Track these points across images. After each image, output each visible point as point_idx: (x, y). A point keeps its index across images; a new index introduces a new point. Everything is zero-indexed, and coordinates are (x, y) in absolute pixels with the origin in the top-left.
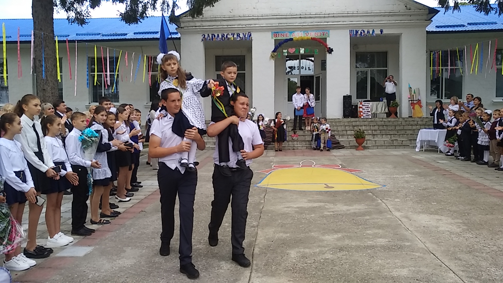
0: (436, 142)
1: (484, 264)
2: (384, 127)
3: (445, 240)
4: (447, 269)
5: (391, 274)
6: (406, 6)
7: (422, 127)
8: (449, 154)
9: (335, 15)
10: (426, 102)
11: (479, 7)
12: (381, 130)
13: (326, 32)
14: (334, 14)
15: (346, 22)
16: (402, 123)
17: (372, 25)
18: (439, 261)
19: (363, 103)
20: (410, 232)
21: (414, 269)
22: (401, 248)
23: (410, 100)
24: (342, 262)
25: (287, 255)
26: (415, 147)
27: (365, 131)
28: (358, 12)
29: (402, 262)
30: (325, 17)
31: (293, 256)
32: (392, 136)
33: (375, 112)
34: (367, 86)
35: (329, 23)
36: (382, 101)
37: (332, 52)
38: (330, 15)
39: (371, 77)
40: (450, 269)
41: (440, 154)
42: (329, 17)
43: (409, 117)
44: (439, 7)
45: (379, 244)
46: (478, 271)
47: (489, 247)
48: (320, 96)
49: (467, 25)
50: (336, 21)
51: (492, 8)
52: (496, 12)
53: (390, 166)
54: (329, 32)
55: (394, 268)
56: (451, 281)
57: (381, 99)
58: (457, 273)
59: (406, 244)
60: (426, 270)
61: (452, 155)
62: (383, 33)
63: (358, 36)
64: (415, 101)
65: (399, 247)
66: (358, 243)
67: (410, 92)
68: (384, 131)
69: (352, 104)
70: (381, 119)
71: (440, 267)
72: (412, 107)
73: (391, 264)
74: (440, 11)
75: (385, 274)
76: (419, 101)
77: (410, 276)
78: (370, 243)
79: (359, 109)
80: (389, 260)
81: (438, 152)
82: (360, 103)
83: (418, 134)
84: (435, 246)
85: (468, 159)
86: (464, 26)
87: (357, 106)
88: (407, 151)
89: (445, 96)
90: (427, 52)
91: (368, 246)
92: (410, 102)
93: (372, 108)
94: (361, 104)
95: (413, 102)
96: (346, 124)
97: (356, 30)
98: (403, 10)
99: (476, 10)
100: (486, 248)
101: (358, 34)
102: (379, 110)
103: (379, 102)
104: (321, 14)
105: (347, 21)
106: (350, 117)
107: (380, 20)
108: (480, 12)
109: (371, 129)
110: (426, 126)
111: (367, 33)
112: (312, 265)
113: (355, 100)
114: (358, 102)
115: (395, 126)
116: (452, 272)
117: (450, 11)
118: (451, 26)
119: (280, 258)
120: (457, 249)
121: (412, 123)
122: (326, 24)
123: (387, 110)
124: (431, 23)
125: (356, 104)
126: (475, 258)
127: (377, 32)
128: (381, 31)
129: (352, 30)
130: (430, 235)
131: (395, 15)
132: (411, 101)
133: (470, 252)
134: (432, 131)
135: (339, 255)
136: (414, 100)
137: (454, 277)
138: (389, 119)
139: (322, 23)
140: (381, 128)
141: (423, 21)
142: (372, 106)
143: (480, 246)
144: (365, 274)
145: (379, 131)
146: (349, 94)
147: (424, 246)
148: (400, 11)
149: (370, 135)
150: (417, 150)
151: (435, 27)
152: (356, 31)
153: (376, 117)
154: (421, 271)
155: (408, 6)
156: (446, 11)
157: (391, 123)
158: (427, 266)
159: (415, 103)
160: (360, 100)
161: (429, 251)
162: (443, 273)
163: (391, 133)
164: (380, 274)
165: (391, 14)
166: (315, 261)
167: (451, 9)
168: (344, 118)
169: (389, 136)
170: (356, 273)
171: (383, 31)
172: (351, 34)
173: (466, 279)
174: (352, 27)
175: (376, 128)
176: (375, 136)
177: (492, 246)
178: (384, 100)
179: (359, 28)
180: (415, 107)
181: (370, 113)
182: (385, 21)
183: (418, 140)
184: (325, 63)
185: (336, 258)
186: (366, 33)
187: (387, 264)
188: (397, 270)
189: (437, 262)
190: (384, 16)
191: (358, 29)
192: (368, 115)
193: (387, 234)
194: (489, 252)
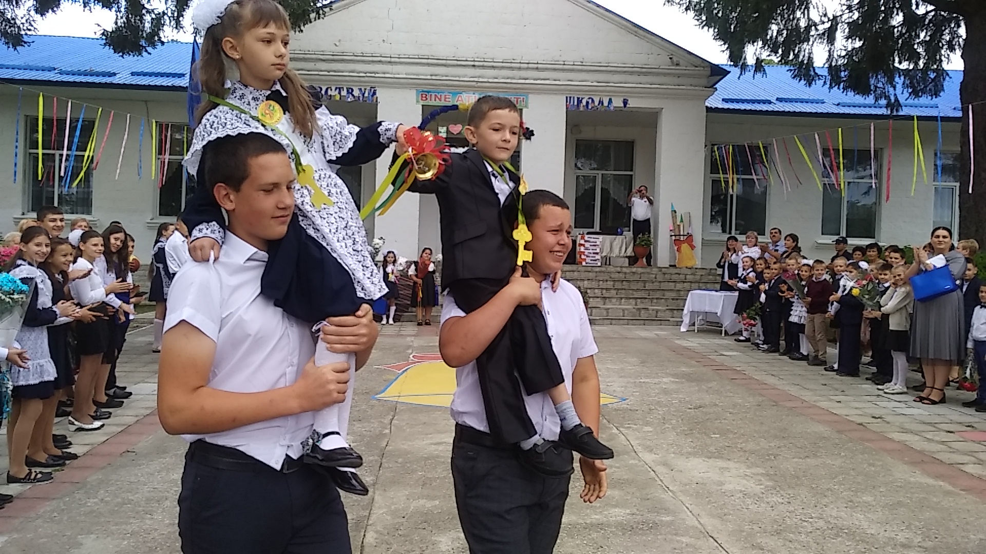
0: (718, 315)
2: (624, 283)
3: (734, 510)
6: (671, 58)
7: (693, 285)
8: (742, 338)
9: (540, 66)
10: (703, 239)
11: (797, 71)
12: (618, 289)
13: (522, 97)
14: (538, 63)
15: (559, 80)
16: (657, 276)
17: (608, 88)
18: (724, 552)
19: (586, 237)
20: (671, 494)
22: (654, 527)
23: (673, 234)
25: (432, 546)
26: (679, 324)
27: (589, 291)
28: (584, 64)
30: (520, 69)
31: (444, 548)
32: (639, 300)
33: (609, 255)
34: (594, 205)
35: (527, 81)
36: (621, 235)
37: (532, 137)
38: (530, 66)
39: (602, 188)
41: (726, 337)
42: (528, 68)
43: (670, 266)
44: (730, 65)
45: (614, 519)
49: (775, 102)
50: (542, 77)
51: (818, 76)
52: (825, 82)
53: (633, 360)
54: (527, 98)
57: (619, 230)
59: (664, 519)
61: (747, 340)
62: (628, 106)
63: (582, 109)
64: (682, 237)
65: (651, 525)
67: (674, 218)
68: (623, 292)
70: (619, 269)
72: (676, 248)
74: (729, 72)
76: (690, 236)
78: (595, 516)
79: (578, 248)
81: (721, 334)
82: (580, 235)
83: (686, 299)
84: (716, 522)
85: (775, 348)
86: (770, 102)
88: (665, 331)
89: (736, 230)
90: (706, 146)
91: (592, 524)
92: (674, 238)
93: (603, 246)
94: (583, 238)
95: (677, 238)
97: (579, 96)
98: (666, 66)
99: (793, 76)
100: (805, 524)
101: (582, 105)
102: (616, 252)
103: (615, 236)
104: (513, 61)
105: (563, 78)
107: (623, 81)
108: (798, 80)
109: (601, 287)
110: (701, 285)
111: (599, 105)
114: (578, 233)
115: (645, 282)
117: (749, 74)
118: (748, 101)
119: (419, 552)
120: (756, 527)
121: (675, 277)
122: (523, 81)
123: (630, 252)
124: (715, 93)
126: (788, 543)
127: (618, 103)
128: (625, 102)
129: (570, 97)
130: (707, 499)
131: (650, 73)
132: (675, 235)
133: (778, 533)
134: (713, 295)
136: (680, 235)
138: (634, 270)
139: (514, 78)
140: (618, 285)
141: (701, 88)
142: (603, 243)
143: (796, 520)
145: (615, 292)
147: (696, 522)
148: (661, 67)
149: (598, 297)
150: (683, 329)
151: (721, 100)
152: (578, 98)
153: (610, 265)
155: (675, 59)
156: (741, 73)
157: (636, 277)
159: (681, 240)
160: (581, 231)
161: (706, 533)
163: (636, 295)
165: (644, 70)
167: (749, 71)
169: (633, 302)
171: (629, 102)
172: (568, 103)
174: (571, 91)
175: (610, 284)
176: (607, 300)
177: (817, 520)
178: (624, 233)
179: (584, 93)
180: (682, 248)
181: (598, 257)
182: (632, 82)
183: (685, 311)
184: (519, 156)
186: (596, 103)
190: (632, 73)
191: (581, 97)
192: (596, 260)
193: (629, 498)
194: (811, 532)
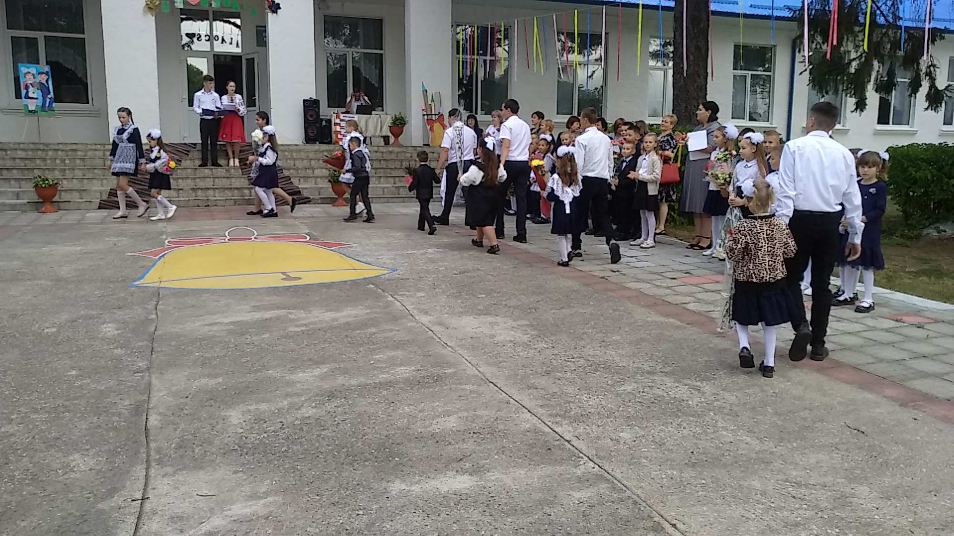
1: (570, 390)
2: (382, 162)
3: (507, 358)
4: (519, 407)
5: (428, 429)
12: (377, 169)
18: (505, 395)
19: (342, 116)
20: (450, 349)
21: (466, 414)
22: (439, 379)
23: (425, 113)
24: (336, 419)
25: (222, 422)
29: (444, 405)
31: (235, 421)
32: (397, 179)
34: (346, 83)
36: (375, 114)
37: (278, 11)
39: (353, 66)
40: (523, 407)
43: (424, 145)
45: (401, 376)
46: (565, 404)
47: (573, 362)
48: (257, 97)
53: (399, 234)
55: (433, 419)
56: (527, 426)
58: (534, 411)
59: (446, 371)
60: (486, 412)
64: (434, 116)
65: (436, 378)
66: (362, 380)
67: (426, 98)
68: (382, 171)
69: (321, 117)
70: (376, 148)
71: (507, 405)
72: (429, 127)
73: (427, 412)
75: (420, 431)
76: (441, 116)
77: (463, 428)
78: (383, 377)
79: (333, 127)
80: (423, 404)
82: (335, 115)
84: (494, 370)
87: (329, 121)
89: (482, 110)
90: (452, 26)
91: (380, 383)
92: (426, 117)
94: (338, 117)
95: (430, 117)
96: (311, 155)
100: (569, 363)
102: (373, 130)
103: (369, 116)
106: (317, 143)
112: (278, 433)
113: (325, 111)
114: (332, 113)
115: (402, 161)
116: (527, 411)
119: (209, 427)
120: (528, 371)
123: (385, 131)
125: (328, 118)
126: (556, 381)
130: (483, 351)
132: (427, 115)
133: (548, 373)
135: (330, 406)
136: (432, 115)
137: (530, 418)
138: (391, 148)
143: (561, 361)
144: (383, 437)
146: (314, 97)
147: (476, 372)
154: (478, 417)
157: (393, 156)
158: (486, 406)
159: (433, 119)
160: (336, 110)
161: (486, 380)
162: (513, 415)
163: (395, 174)
164: (411, 432)
166: (283, 425)
168: (307, 143)
169: (391, 180)
170: (367, 437)
173: (549, 419)
177: (578, 360)
180: (434, 128)
184: (265, 31)
185: (324, 413)
187: (420, 412)
188: (439, 420)
189: (501, 396)
193: (412, 356)
194: (575, 370)
